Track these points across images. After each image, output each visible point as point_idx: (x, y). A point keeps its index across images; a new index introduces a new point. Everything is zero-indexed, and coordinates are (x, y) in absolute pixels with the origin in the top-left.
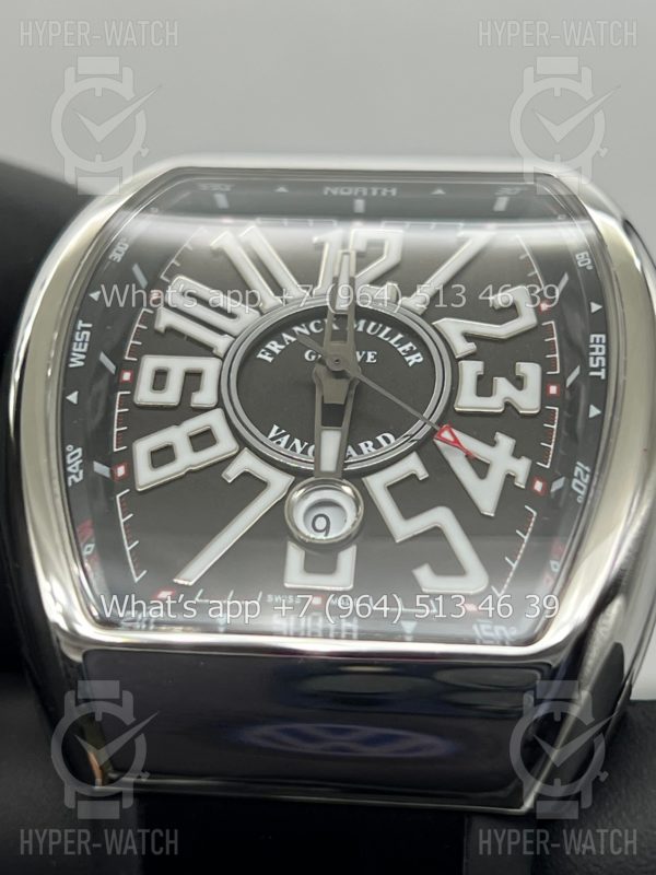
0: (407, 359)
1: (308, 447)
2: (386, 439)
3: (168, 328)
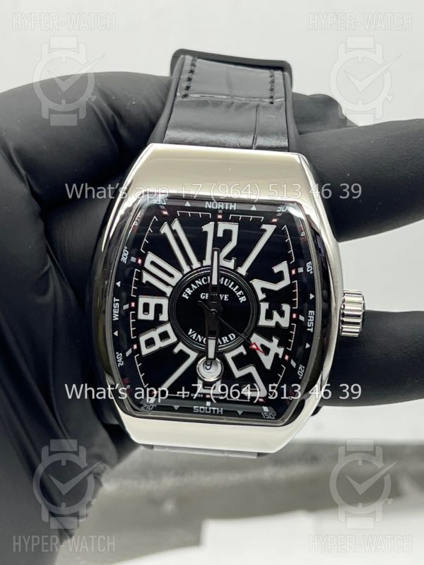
0: (240, 299)
1: (203, 339)
2: (232, 336)
3: (147, 282)
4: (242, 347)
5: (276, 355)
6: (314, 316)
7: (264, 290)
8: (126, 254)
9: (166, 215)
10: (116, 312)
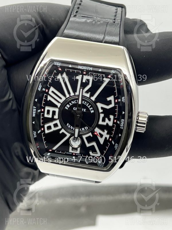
0: (91, 111)
1: (73, 128)
2: (86, 128)
3: (49, 100)
4: (90, 133)
5: (106, 138)
6: (124, 122)
7: (102, 108)
8: (40, 87)
9: (60, 71)
10: (34, 113)
